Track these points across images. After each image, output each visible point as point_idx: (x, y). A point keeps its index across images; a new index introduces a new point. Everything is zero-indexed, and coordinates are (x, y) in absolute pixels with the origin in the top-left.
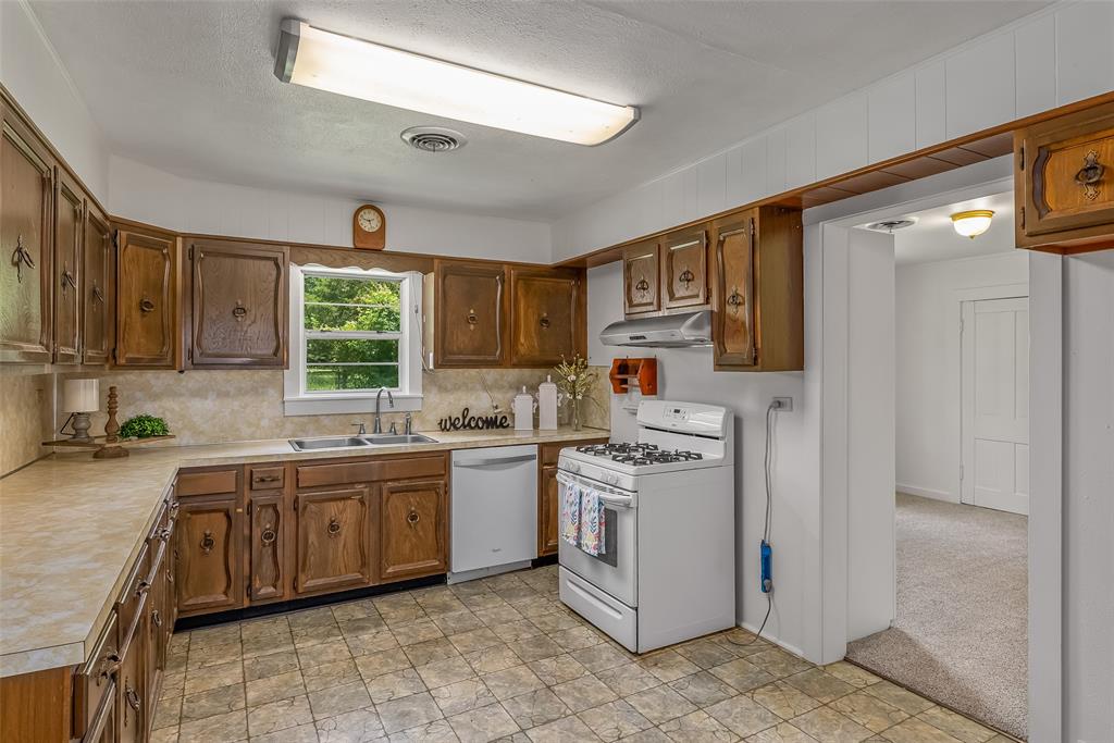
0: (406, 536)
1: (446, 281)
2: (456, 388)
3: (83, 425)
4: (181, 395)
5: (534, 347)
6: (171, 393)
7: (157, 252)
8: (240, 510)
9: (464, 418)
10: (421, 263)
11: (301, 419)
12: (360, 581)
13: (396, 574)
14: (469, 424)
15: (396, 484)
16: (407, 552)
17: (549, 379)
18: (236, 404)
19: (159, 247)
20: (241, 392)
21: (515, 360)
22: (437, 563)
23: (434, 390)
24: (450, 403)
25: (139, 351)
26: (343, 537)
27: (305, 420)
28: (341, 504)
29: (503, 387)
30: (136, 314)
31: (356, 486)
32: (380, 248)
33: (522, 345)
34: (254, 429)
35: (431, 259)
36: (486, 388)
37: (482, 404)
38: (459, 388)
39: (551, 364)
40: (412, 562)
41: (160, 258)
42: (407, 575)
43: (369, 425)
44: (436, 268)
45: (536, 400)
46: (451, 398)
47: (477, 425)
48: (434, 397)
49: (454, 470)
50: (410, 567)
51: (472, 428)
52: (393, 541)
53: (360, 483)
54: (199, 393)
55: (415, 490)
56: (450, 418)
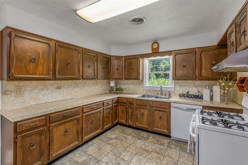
0: (159, 122)
1: (176, 57)
2: (185, 86)
3: (112, 88)
4: (128, 84)
5: (208, 73)
6: (127, 84)
7: (119, 60)
8: (127, 106)
9: (187, 94)
10: (169, 53)
11: (147, 90)
12: (148, 128)
13: (156, 130)
14: (189, 96)
15: (156, 108)
16: (159, 126)
17: (218, 85)
18: (136, 86)
19: (120, 59)
20: (137, 84)
21: (200, 78)
22: (167, 132)
23: (178, 86)
24: (183, 90)
25: (116, 77)
26: (145, 117)
27: (148, 91)
28: (144, 110)
29: (202, 86)
30: (116, 71)
31: (147, 107)
32: (157, 51)
33: (203, 73)
34: (139, 91)
35: (172, 51)
36: (196, 86)
37: (194, 91)
38: (186, 86)
39: (216, 79)
40: (160, 129)
41: (120, 61)
42: (159, 131)
43: (160, 93)
44: (173, 54)
45: (212, 91)
46: (183, 88)
47: (191, 97)
48: (178, 88)
49: (172, 108)
50: (160, 130)
51: (190, 98)
52: (156, 122)
53: (149, 106)
54: (131, 84)
55: (161, 111)
56: (183, 94)
